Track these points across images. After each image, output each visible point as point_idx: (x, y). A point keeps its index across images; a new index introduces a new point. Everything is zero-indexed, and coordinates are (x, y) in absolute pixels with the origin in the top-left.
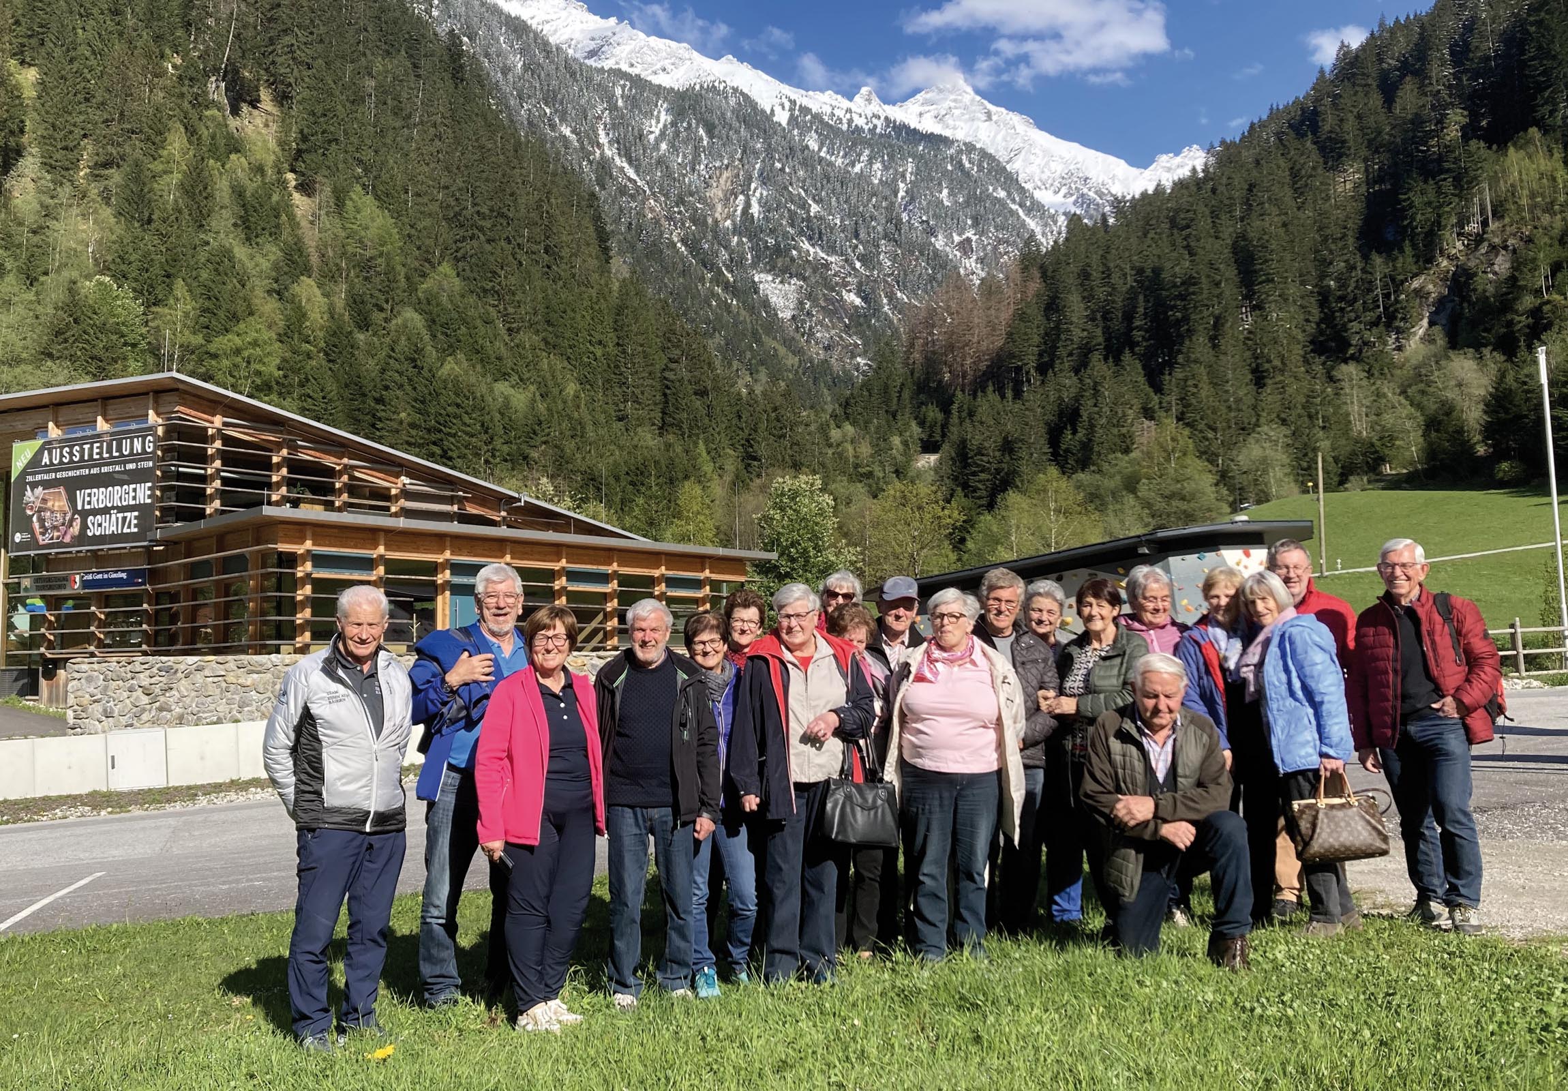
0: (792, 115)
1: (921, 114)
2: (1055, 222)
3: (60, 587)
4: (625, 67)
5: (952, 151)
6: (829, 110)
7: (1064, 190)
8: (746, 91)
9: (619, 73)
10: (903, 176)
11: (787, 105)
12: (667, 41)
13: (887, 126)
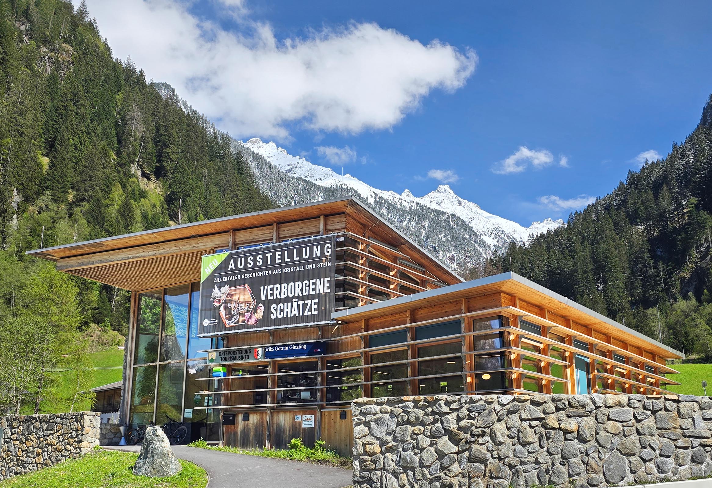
0: (376, 200)
1: (431, 202)
2: (490, 249)
3: (243, 358)
4: (303, 177)
5: (445, 218)
6: (392, 199)
7: (493, 236)
8: (356, 189)
9: (300, 179)
10: (424, 227)
11: (374, 196)
12: (321, 167)
13: (417, 206)
